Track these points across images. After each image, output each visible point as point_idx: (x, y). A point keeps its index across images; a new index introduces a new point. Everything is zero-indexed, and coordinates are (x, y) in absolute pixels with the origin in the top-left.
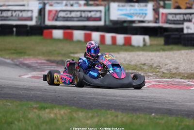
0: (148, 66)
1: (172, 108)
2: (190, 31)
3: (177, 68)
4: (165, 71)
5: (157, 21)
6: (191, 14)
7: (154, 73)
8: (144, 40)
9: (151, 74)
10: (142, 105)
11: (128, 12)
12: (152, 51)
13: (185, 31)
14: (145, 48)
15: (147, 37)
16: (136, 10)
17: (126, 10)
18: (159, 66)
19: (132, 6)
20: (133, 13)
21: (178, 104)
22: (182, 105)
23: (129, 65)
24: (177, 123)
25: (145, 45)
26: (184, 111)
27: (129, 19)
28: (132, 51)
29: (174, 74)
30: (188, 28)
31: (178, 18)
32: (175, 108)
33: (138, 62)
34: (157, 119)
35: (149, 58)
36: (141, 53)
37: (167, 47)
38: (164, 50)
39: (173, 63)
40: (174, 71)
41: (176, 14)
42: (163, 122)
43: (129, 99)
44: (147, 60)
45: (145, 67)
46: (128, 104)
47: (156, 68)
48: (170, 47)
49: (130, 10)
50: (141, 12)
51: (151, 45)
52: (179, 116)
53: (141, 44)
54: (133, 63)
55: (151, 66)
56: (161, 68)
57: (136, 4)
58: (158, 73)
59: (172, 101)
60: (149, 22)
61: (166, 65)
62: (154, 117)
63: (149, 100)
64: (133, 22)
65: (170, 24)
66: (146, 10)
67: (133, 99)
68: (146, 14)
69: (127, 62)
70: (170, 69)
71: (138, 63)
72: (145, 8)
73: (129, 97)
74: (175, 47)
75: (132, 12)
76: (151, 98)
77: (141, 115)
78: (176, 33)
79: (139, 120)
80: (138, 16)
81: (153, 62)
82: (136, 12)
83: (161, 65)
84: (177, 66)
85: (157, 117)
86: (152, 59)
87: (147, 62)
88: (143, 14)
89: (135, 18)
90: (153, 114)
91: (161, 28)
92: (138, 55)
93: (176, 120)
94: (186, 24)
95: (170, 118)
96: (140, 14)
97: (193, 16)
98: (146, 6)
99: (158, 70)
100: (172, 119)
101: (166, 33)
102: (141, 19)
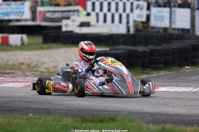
0: (25, 65)
1: (50, 108)
2: (69, 29)
3: (55, 67)
4: (44, 70)
5: (35, 19)
6: (69, 11)
7: (32, 73)
8: (22, 39)
9: (29, 74)
10: (19, 106)
11: (4, 11)
12: (30, 50)
13: (64, 29)
14: (23, 47)
15: (25, 36)
16: (13, 9)
17: (3, 9)
18: (37, 65)
19: (9, 5)
20: (10, 13)
21: (56, 103)
22: (61, 104)
23: (6, 65)
24: (55, 122)
25: (23, 44)
26: (63, 110)
27: (6, 18)
28: (9, 50)
29: (52, 73)
30: (66, 25)
31: (57, 15)
32: (53, 108)
33: (16, 61)
34: (34, 119)
35: (27, 57)
36: (19, 52)
37: (45, 46)
38: (42, 49)
39: (52, 61)
40: (53, 70)
41: (54, 12)
42: (41, 121)
43: (6, 99)
44: (25, 59)
45: (23, 67)
46: (5, 105)
47: (34, 67)
48: (49, 45)
49: (7, 9)
50: (18, 10)
51: (29, 44)
52: (58, 115)
53: (19, 43)
54: (10, 63)
55: (29, 66)
56: (39, 67)
57: (13, 3)
58: (36, 73)
59: (50, 100)
60: (26, 20)
61: (44, 64)
62: (32, 117)
63: (26, 100)
64: (10, 21)
65: (48, 21)
66: (23, 8)
67: (10, 99)
68: (23, 13)
69: (4, 62)
70: (49, 68)
71: (16, 63)
72: (22, 6)
73: (6, 97)
74: (54, 45)
75: (9, 10)
76: (29, 98)
77: (17, 116)
78: (54, 31)
79: (16, 121)
80: (15, 15)
81: (31, 61)
82: (12, 11)
83: (39, 64)
84: (56, 64)
85: (34, 117)
86: (30, 59)
87: (25, 61)
88: (20, 12)
89: (12, 17)
90: (31, 115)
91: (39, 27)
92: (16, 55)
93: (55, 120)
94: (64, 22)
95: (48, 118)
96: (16, 13)
97: (71, 13)
98: (23, 4)
99: (36, 69)
100: (50, 118)
101: (44, 32)
102: (18, 18)
